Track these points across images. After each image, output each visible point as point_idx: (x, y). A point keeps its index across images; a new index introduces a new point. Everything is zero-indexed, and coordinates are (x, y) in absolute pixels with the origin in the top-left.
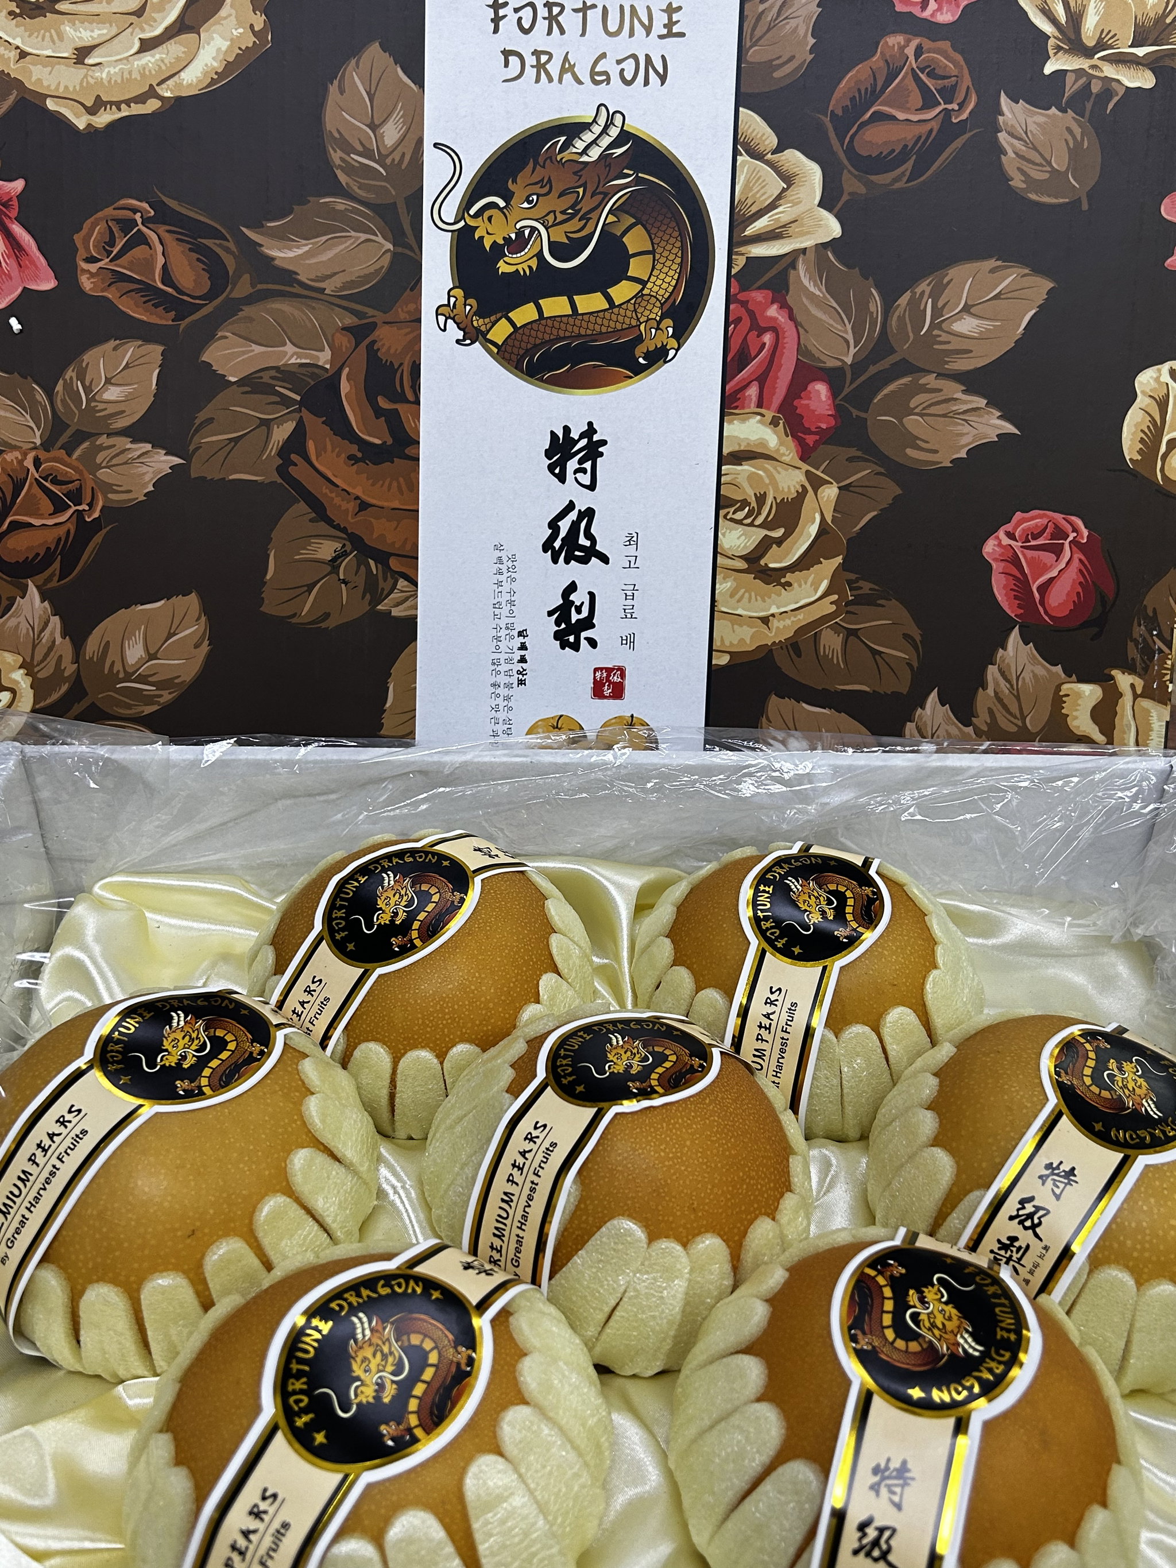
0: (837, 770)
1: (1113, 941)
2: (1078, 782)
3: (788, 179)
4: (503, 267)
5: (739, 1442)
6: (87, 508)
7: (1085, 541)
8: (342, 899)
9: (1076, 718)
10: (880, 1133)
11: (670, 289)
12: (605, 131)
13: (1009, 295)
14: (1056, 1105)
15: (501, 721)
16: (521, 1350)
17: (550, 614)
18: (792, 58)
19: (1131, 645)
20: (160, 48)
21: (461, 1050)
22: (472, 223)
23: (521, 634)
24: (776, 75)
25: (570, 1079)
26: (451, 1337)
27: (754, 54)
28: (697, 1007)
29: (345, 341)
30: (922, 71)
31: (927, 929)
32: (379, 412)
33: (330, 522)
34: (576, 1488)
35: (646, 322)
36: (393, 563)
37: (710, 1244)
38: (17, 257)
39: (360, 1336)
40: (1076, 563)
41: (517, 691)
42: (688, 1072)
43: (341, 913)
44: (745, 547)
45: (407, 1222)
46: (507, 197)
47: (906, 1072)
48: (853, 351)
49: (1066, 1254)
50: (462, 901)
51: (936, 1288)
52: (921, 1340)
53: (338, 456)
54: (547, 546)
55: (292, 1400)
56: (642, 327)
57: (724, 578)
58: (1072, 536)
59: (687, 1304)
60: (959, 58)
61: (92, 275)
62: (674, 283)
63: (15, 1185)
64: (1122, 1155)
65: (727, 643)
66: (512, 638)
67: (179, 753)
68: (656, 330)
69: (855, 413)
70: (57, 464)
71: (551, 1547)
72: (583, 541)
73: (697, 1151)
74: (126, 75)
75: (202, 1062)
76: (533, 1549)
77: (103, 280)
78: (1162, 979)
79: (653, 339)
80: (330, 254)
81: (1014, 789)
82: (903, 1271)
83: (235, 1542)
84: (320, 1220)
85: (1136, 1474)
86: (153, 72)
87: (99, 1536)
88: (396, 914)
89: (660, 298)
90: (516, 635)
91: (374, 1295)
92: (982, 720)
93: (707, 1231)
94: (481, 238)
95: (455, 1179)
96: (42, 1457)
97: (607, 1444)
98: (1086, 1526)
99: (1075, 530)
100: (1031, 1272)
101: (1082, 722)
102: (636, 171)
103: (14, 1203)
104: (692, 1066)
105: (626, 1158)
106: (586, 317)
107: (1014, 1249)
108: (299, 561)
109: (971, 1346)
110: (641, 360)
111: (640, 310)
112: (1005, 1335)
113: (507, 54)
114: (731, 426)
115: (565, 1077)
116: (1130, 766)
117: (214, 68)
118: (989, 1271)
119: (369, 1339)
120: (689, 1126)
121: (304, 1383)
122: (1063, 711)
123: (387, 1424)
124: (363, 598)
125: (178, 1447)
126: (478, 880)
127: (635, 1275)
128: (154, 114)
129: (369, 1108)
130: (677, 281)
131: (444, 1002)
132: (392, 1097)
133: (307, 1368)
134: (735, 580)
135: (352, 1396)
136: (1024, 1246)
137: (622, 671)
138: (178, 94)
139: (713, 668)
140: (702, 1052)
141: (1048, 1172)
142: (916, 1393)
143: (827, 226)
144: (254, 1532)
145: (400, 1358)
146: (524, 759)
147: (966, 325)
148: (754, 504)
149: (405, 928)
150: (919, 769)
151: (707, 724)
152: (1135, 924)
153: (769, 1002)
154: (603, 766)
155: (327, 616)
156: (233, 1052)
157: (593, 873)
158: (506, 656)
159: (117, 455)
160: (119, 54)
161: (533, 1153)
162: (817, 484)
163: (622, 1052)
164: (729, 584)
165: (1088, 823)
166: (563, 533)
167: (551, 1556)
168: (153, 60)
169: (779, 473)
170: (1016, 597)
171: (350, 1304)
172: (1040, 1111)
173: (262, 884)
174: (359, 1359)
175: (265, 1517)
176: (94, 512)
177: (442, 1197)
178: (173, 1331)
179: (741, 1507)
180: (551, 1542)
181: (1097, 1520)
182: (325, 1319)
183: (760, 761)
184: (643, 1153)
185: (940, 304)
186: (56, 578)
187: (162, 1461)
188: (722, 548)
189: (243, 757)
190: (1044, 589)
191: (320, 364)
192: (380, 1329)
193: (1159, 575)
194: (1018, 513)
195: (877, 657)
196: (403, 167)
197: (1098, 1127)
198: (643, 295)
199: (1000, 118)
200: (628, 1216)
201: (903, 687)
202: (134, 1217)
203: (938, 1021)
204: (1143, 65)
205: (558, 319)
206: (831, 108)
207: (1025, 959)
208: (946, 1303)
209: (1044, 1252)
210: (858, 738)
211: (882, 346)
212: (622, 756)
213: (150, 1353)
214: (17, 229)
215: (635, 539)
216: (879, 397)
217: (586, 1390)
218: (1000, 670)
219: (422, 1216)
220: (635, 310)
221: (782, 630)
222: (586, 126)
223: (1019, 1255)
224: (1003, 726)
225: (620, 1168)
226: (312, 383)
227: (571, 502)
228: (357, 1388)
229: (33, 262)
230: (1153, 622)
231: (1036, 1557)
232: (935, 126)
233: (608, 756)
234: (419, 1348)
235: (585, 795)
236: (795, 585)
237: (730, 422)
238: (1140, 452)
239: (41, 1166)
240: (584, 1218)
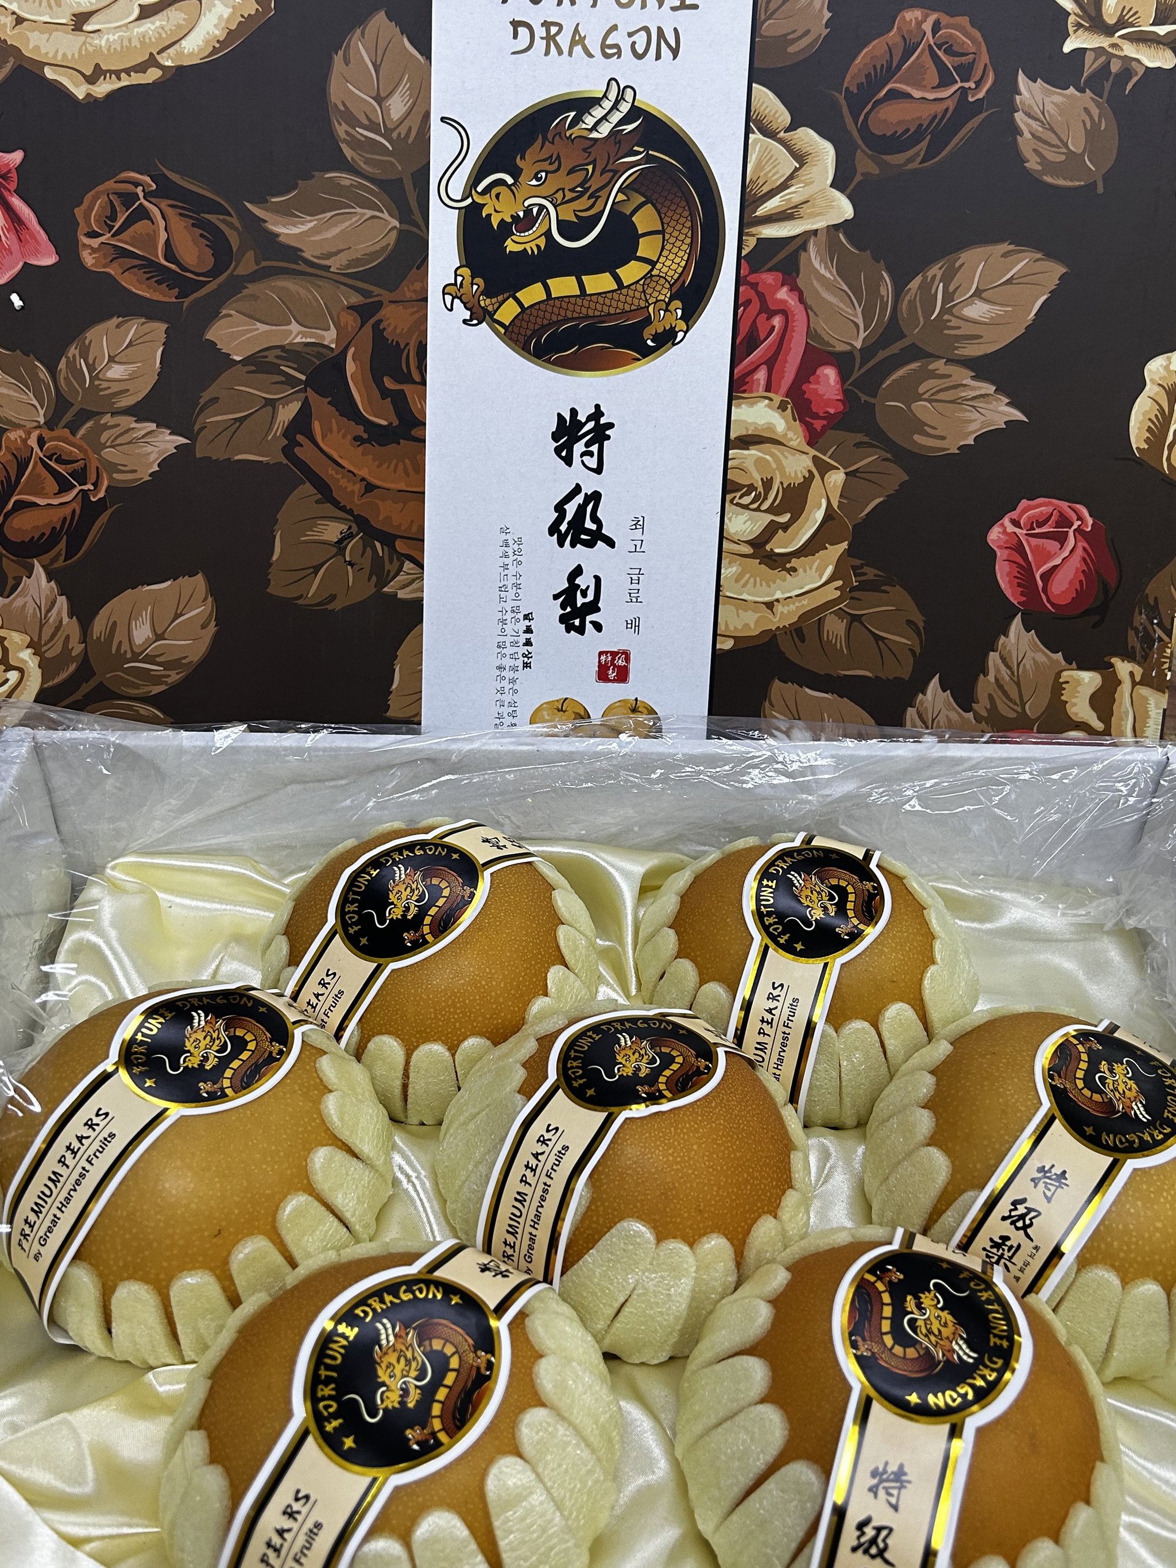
0: (839, 760)
1: (1106, 928)
2: (1078, 774)
3: (801, 158)
4: (511, 246)
5: (744, 1441)
6: (92, 488)
7: (1089, 529)
8: (355, 893)
9: (1075, 705)
10: (878, 1127)
11: (680, 270)
12: (615, 107)
13: (1021, 280)
14: (1049, 1109)
15: (506, 704)
16: (537, 1352)
17: (556, 597)
18: (807, 33)
19: (1131, 634)
20: (160, 15)
21: (472, 1043)
22: (479, 200)
23: (526, 617)
24: (791, 50)
25: (581, 1082)
26: (471, 1341)
27: (768, 28)
28: (700, 999)
29: (351, 320)
30: (939, 47)
31: (926, 924)
32: (385, 393)
33: (336, 503)
34: (590, 1483)
35: (655, 303)
36: (399, 545)
37: (716, 1245)
38: (17, 231)
39: (384, 1342)
40: (1079, 551)
41: (522, 674)
42: (695, 1074)
43: (353, 907)
44: (751, 531)
45: (421, 1209)
46: (516, 174)
47: (904, 1067)
48: (862, 335)
49: (1056, 1254)
50: (472, 896)
51: (932, 1293)
52: (917, 1347)
53: (344, 437)
54: (553, 529)
55: (321, 1405)
56: (651, 309)
57: (730, 563)
58: (1077, 524)
59: (693, 1299)
60: (978, 35)
61: (94, 250)
62: (683, 263)
63: (46, 1185)
64: (1111, 1159)
65: (732, 628)
66: (518, 621)
67: (189, 739)
68: (665, 311)
69: (864, 398)
70: (61, 442)
71: (566, 1542)
72: (589, 525)
73: (704, 1155)
74: (126, 43)
75: (224, 1063)
76: (552, 1543)
77: (105, 256)
78: (1153, 969)
79: (663, 320)
80: (335, 231)
81: (1013, 781)
82: (902, 1277)
83: (270, 1540)
84: (339, 1214)
85: (1117, 1468)
86: (153, 40)
87: (134, 1521)
88: (407, 909)
89: (669, 279)
90: (522, 618)
91: (397, 1301)
92: (982, 706)
93: (712, 1232)
94: (489, 216)
95: (469, 1176)
96: (79, 1445)
97: (617, 1438)
98: (1070, 1522)
99: (1080, 518)
100: (1022, 1270)
101: (1081, 709)
102: (647, 149)
103: (46, 1202)
104: (698, 1067)
105: (635, 1163)
106: (594, 298)
107: (1006, 1248)
108: (305, 542)
109: (965, 1353)
110: (649, 342)
111: (649, 291)
112: (998, 1342)
113: (516, 24)
114: (739, 410)
115: (575, 1079)
116: (1128, 757)
117: (216, 37)
118: (983, 1276)
119: (393, 1345)
120: (696, 1131)
121: (332, 1389)
122: (1063, 698)
123: (412, 1428)
124: (369, 580)
125: (212, 1445)
126: (487, 873)
127: (643, 1273)
128: (154, 83)
129: (384, 1100)
130: (687, 261)
131: (456, 997)
132: (405, 1087)
133: (335, 1375)
134: (740, 565)
135: (379, 1401)
136: (1015, 1245)
137: (626, 655)
138: (178, 64)
139: (718, 653)
140: (707, 1052)
141: (1040, 1175)
142: (914, 1398)
143: (839, 207)
144: (289, 1530)
145: (423, 1363)
146: (530, 748)
147: (977, 310)
148: (760, 489)
149: (416, 923)
150: (921, 759)
151: (710, 713)
152: (1129, 913)
153: (771, 997)
154: (608, 755)
155: (332, 598)
156: (253, 1051)
157: (598, 860)
158: (512, 639)
159: (121, 434)
160: (117, 21)
161: (546, 1155)
162: (823, 468)
163: (630, 1053)
164: (734, 569)
165: (1084, 816)
166: (569, 517)
167: (567, 1549)
168: (153, 28)
169: (786, 458)
170: (1019, 585)
171: (374, 1310)
172: (1034, 1114)
173: (272, 865)
174: (384, 1365)
175: (300, 1518)
176: (99, 491)
177: (457, 1193)
178: (201, 1324)
179: (746, 1503)
180: (567, 1537)
181: (1081, 1517)
182: (351, 1325)
183: (764, 752)
184: (652, 1158)
185: (951, 289)
186: (62, 558)
187: (199, 1459)
188: (729, 533)
189: (253, 744)
190: (1047, 576)
191: (326, 343)
192: (404, 1335)
193: (1161, 565)
194: (1024, 501)
195: (880, 643)
196: (410, 141)
197: (1089, 1131)
198: (652, 276)
199: (1017, 97)
200: (638, 1217)
201: (905, 673)
202: (163, 1218)
203: (935, 1015)
204: (1164, 44)
205: (567, 300)
206: (845, 85)
207: (1019, 945)
208: (942, 1309)
209: (1034, 1251)
210: (863, 729)
211: (892, 331)
212: (627, 743)
213: (179, 1343)
214: (16, 202)
215: (641, 523)
216: (888, 382)
217: (598, 1388)
218: (1001, 657)
219: (436, 1207)
220: (644, 291)
221: (786, 615)
222: (596, 102)
223: (1010, 1254)
224: (1002, 712)
225: (629, 1172)
226: (318, 363)
227: (578, 485)
228: (383, 1393)
229: (33, 237)
230: (1154, 611)
231: (1024, 1552)
232: (951, 104)
233: (612, 745)
234: (441, 1353)
235: (589, 785)
236: (800, 571)
237: (738, 406)
238: (1147, 440)
239: (71, 1168)
240: (595, 1218)
